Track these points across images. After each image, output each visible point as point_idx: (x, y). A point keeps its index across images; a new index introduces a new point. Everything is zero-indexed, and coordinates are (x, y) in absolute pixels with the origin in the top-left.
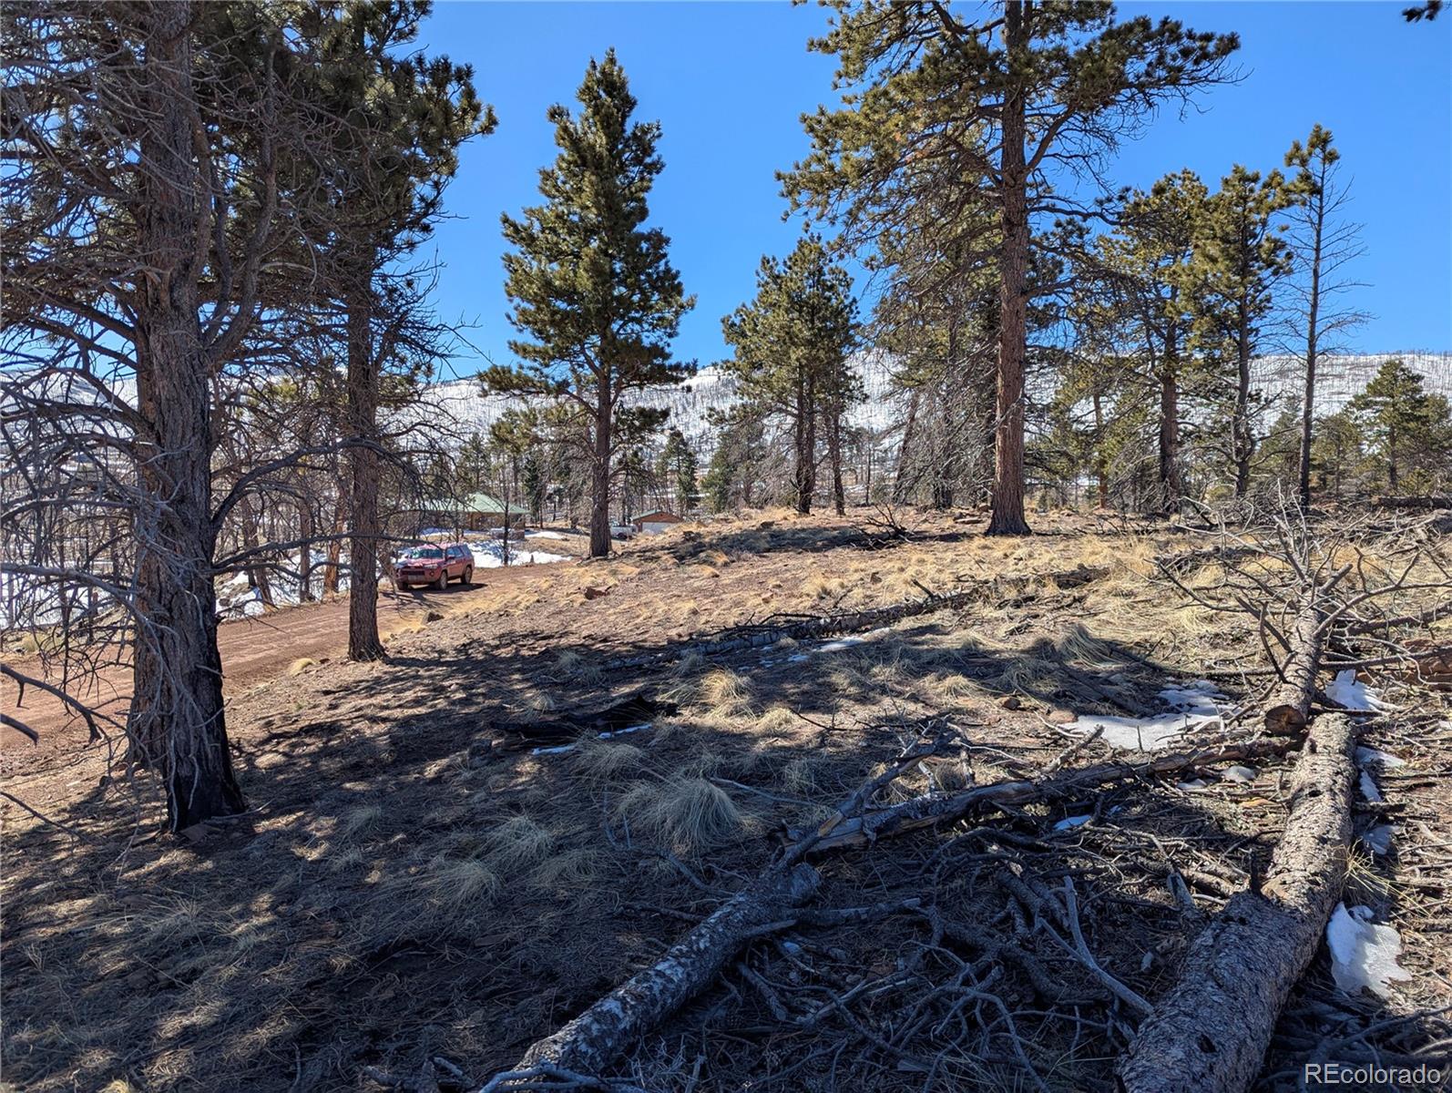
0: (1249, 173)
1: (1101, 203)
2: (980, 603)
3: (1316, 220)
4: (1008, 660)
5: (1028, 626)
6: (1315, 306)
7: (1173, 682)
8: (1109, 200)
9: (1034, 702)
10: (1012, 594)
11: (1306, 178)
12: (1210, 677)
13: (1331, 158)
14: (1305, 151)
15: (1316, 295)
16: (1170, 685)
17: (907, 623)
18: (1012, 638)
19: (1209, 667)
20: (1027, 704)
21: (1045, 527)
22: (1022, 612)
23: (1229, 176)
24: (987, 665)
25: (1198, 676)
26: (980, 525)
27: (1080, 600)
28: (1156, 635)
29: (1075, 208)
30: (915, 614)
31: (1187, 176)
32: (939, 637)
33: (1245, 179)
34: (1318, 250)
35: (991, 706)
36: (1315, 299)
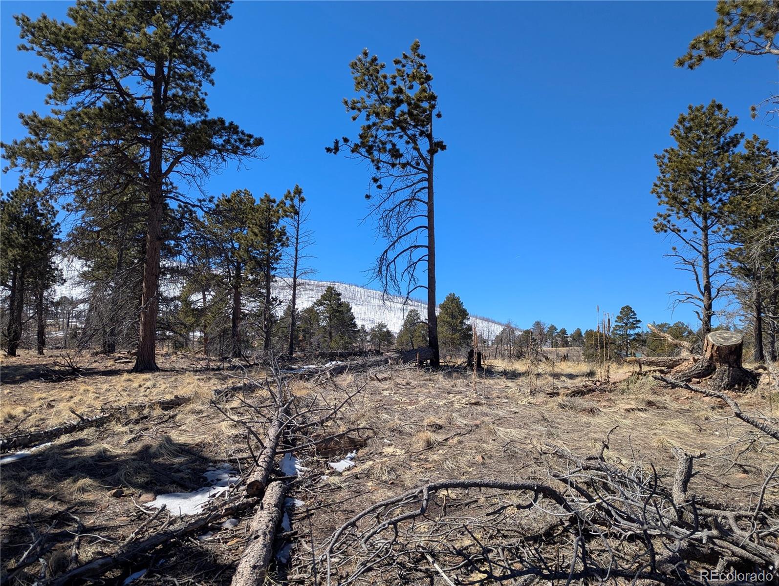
0: (272, 198)
1: (200, 201)
2: (114, 423)
3: (296, 225)
4: (124, 461)
5: (141, 436)
6: (296, 263)
7: (212, 466)
8: (204, 201)
9: (132, 490)
10: (135, 416)
11: (293, 206)
12: (230, 461)
13: (302, 200)
14: (292, 194)
15: (296, 259)
16: (210, 468)
17: (64, 439)
18: (129, 445)
19: (231, 455)
20: (128, 492)
21: (167, 366)
22: (137, 427)
23: (263, 197)
24: (109, 467)
25: (224, 461)
26: (130, 364)
27: (173, 417)
28: (208, 438)
29: (188, 201)
30: (70, 432)
31: (246, 192)
32: (82, 448)
33: (270, 201)
34: (297, 239)
35: (105, 497)
36: (296, 260)
